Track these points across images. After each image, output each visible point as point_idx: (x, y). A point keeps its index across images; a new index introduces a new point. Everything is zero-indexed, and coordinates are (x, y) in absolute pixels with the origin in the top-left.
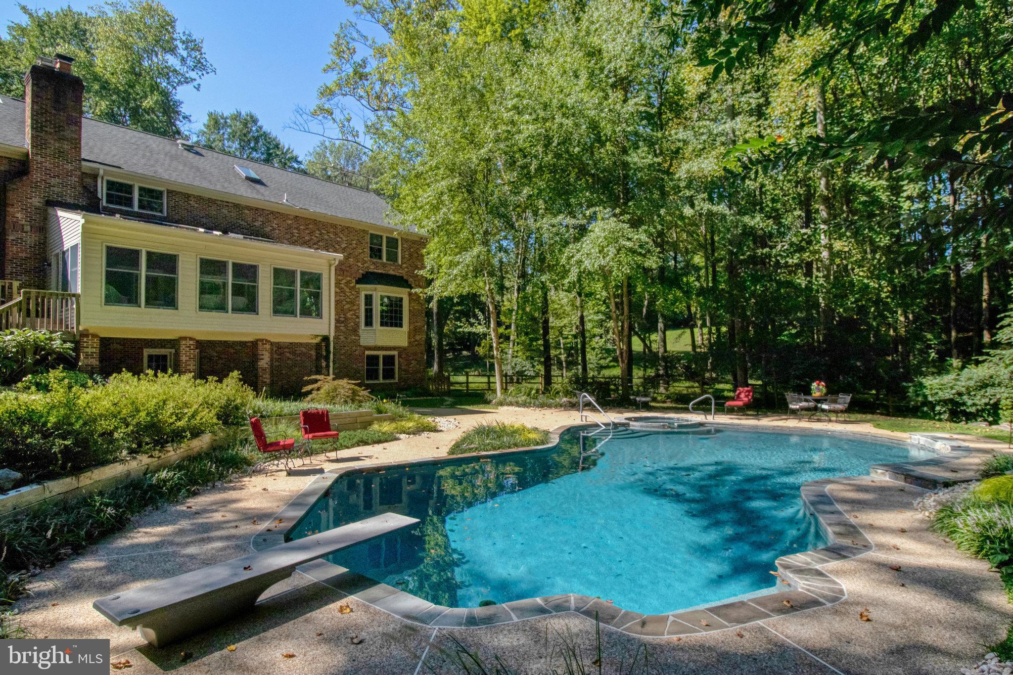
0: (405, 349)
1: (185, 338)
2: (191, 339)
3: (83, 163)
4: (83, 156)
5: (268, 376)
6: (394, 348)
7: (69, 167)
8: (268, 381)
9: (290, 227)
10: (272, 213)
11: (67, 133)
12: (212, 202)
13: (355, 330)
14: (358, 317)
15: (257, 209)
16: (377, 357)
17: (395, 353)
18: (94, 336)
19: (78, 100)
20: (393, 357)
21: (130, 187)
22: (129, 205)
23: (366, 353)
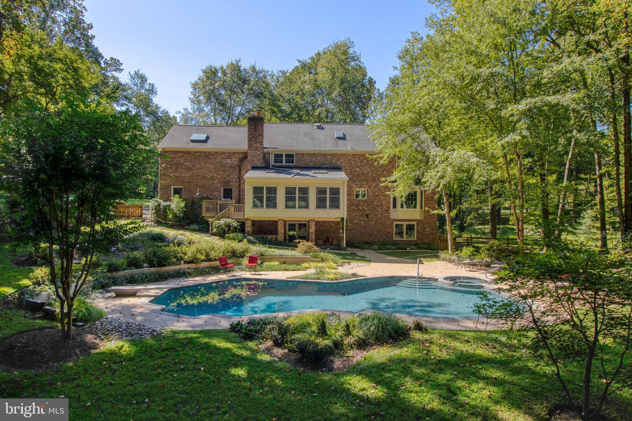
0: (421, 220)
1: (280, 220)
2: (282, 220)
3: (264, 150)
4: (265, 146)
5: (314, 236)
6: (414, 220)
7: (259, 153)
8: (314, 238)
9: (350, 160)
10: (341, 155)
11: (259, 140)
12: (313, 155)
13: (387, 210)
14: (389, 203)
15: (334, 154)
16: (402, 225)
17: (415, 223)
18: (250, 220)
19: (262, 126)
20: (413, 225)
21: (282, 155)
22: (282, 162)
23: (395, 223)
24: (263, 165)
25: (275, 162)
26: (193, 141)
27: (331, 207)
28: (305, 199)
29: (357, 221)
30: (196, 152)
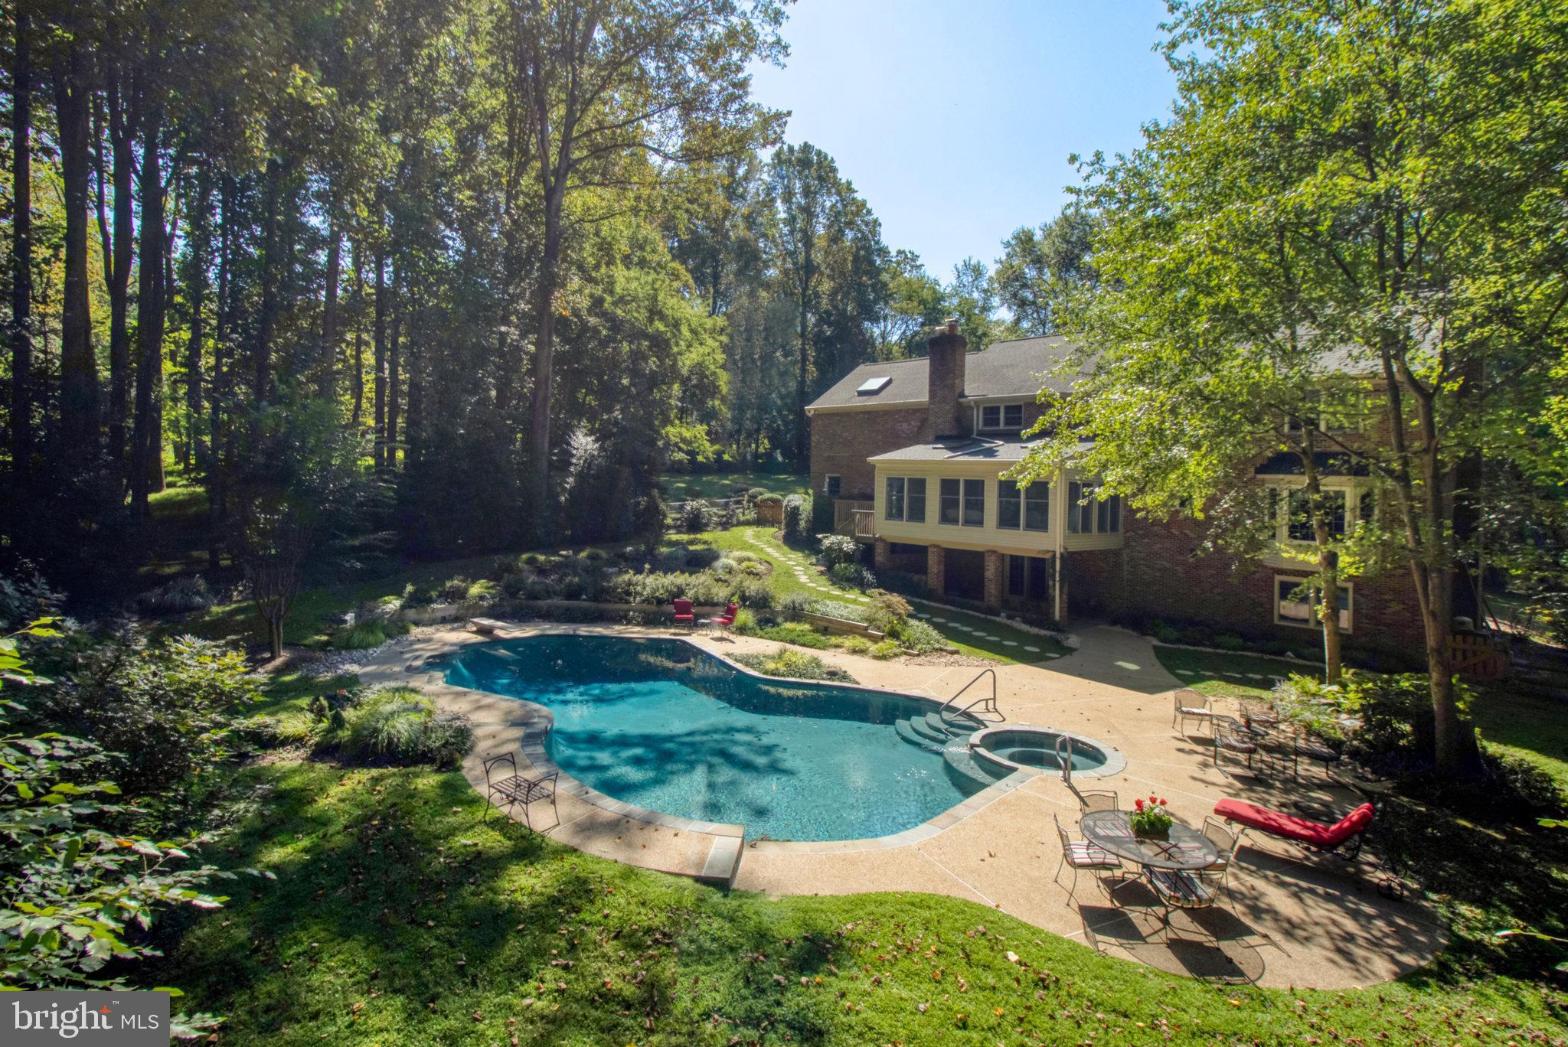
1: (931, 546)
2: (937, 546)
3: (963, 400)
4: (966, 392)
7: (948, 407)
11: (948, 381)
17: (1348, 585)
18: (883, 541)
21: (998, 408)
22: (998, 424)
23: (1278, 578)
24: (954, 432)
25: (986, 424)
26: (861, 394)
27: (1030, 526)
28: (976, 505)
29: (1167, 565)
30: (857, 413)
